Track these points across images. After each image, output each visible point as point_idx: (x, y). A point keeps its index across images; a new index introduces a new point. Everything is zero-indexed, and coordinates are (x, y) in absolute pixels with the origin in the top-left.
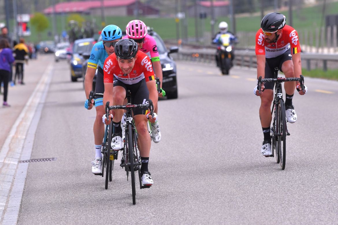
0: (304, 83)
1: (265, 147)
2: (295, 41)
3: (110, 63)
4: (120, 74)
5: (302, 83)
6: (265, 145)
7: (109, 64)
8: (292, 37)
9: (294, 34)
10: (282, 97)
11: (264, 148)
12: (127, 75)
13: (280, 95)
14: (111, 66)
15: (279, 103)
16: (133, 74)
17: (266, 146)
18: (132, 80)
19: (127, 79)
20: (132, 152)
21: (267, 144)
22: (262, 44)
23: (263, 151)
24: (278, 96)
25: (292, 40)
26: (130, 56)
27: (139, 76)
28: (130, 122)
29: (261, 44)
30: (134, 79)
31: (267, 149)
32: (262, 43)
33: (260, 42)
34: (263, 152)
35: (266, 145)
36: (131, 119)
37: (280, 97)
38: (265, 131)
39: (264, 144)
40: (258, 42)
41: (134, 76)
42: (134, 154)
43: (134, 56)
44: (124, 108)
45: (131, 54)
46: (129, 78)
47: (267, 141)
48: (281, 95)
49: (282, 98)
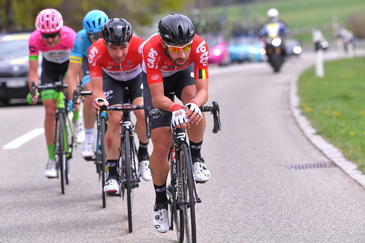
0: (219, 114)
1: (159, 216)
2: (205, 60)
3: (95, 52)
4: (109, 66)
5: (216, 114)
6: (159, 211)
7: (93, 53)
8: (201, 53)
9: (203, 49)
10: (185, 138)
11: (157, 218)
12: (118, 67)
13: (181, 135)
14: (96, 55)
15: (180, 150)
16: (127, 65)
17: (161, 213)
18: (126, 73)
19: (119, 72)
20: (130, 165)
21: (163, 210)
22: (155, 67)
23: (156, 222)
24: (178, 137)
25: (201, 58)
26: (124, 40)
27: (135, 69)
28: (128, 127)
29: (153, 67)
30: (127, 72)
31: (162, 220)
32: (155, 65)
33: (151, 65)
34: (156, 226)
35: (161, 211)
36: (128, 123)
37: (183, 139)
38: (158, 190)
39: (156, 210)
40: (148, 64)
41: (128, 69)
42: (132, 168)
43: (128, 41)
44: (119, 110)
45: (125, 39)
46: (122, 71)
47: (162, 205)
48: (184, 136)
49: (185, 142)
